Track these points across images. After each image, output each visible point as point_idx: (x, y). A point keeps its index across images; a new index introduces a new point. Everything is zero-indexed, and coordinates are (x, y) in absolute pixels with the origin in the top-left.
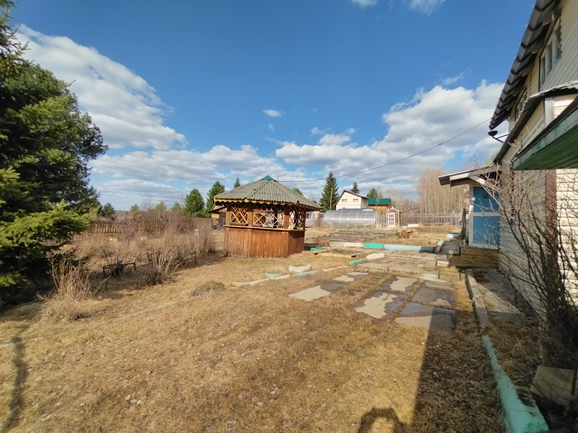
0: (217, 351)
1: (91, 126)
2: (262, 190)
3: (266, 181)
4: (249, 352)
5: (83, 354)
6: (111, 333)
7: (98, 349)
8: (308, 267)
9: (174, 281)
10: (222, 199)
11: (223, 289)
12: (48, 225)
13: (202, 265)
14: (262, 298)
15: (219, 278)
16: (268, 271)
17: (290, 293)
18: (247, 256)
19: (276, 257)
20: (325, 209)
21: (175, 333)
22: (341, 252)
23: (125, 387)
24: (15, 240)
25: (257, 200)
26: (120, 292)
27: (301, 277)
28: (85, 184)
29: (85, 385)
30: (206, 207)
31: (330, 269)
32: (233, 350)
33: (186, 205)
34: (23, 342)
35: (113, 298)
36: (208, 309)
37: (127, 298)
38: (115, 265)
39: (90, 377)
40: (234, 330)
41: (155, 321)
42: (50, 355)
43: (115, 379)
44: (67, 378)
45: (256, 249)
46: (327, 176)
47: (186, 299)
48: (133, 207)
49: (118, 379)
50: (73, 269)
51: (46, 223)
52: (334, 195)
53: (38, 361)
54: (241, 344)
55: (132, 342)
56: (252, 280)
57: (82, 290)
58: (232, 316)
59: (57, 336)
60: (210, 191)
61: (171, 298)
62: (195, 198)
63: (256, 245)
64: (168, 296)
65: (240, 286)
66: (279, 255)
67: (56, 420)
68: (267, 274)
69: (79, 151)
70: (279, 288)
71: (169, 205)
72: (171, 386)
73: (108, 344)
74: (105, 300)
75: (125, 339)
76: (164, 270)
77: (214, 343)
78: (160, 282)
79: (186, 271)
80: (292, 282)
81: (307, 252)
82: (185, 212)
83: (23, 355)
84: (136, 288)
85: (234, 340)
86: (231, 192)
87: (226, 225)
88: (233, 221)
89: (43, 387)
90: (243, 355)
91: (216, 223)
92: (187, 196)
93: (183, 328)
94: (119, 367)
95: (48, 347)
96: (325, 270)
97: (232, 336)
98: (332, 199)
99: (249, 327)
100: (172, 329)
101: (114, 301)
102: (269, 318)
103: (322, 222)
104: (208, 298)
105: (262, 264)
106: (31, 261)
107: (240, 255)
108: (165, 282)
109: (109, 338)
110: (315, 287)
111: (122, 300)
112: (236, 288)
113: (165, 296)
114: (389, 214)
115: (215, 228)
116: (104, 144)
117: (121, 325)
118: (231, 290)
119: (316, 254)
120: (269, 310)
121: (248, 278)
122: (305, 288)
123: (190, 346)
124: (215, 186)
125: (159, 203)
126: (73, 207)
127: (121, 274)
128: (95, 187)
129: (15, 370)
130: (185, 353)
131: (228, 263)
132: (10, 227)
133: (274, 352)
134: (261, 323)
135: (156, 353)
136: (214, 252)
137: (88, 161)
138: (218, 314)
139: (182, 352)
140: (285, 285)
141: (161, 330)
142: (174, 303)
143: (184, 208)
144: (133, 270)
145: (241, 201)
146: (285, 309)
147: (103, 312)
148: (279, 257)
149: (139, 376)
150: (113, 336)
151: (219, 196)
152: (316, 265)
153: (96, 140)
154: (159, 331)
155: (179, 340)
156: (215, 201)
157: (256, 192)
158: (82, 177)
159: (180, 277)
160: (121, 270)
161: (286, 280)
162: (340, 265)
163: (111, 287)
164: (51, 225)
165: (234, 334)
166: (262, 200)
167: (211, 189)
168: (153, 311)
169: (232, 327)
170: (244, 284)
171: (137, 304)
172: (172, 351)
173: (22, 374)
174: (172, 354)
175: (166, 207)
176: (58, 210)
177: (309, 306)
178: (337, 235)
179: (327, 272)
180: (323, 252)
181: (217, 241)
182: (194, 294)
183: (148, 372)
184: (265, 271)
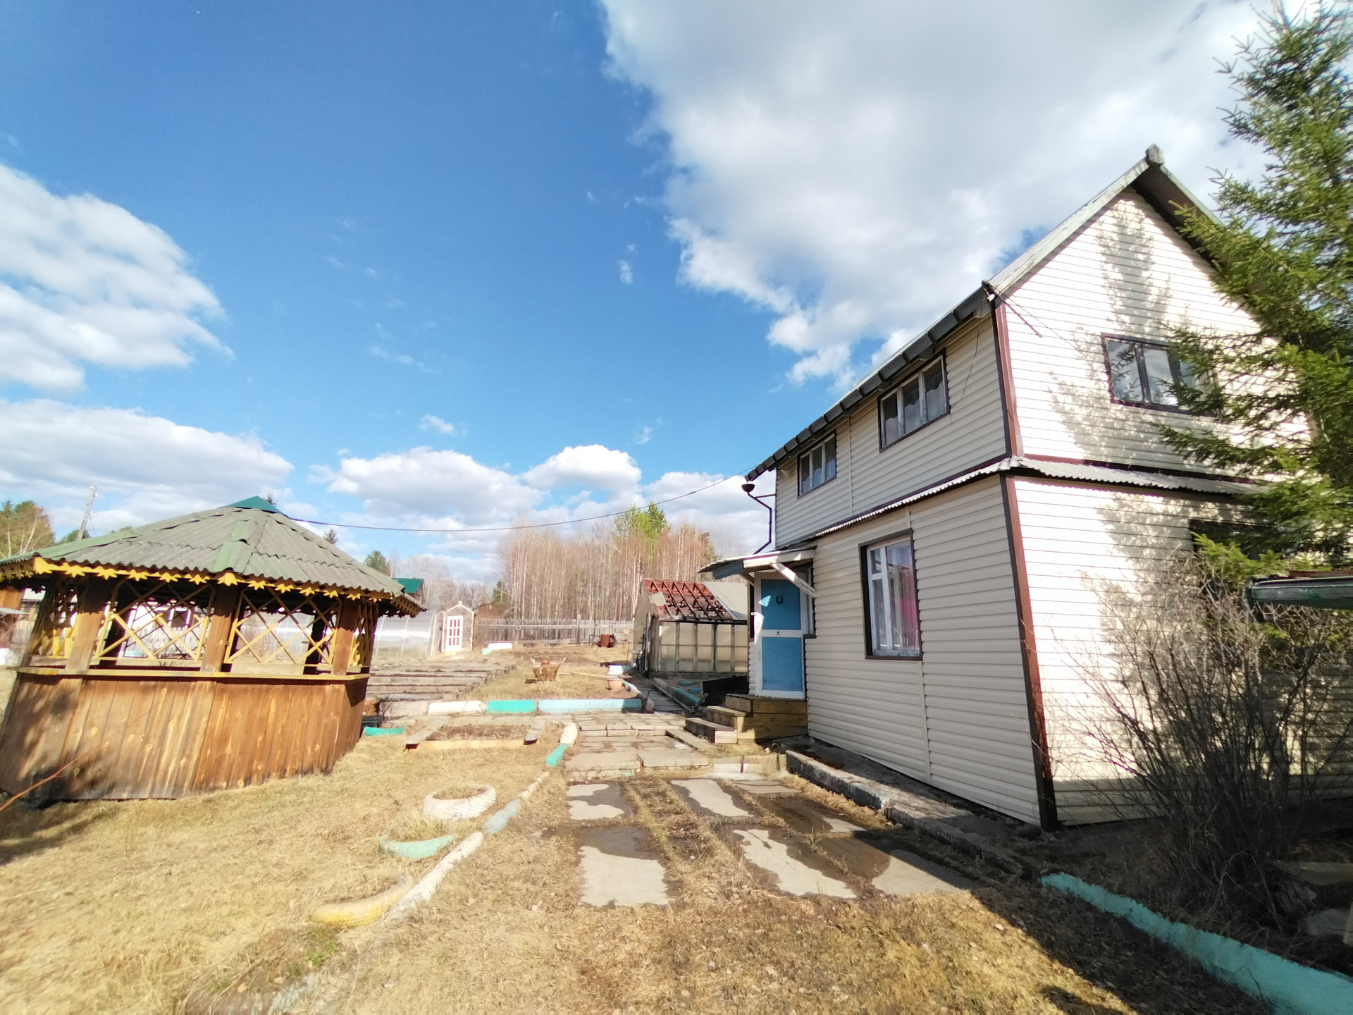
8: (493, 794)
17: (573, 893)
18: (178, 788)
19: (296, 773)
27: (505, 832)
31: (530, 790)
45: (221, 758)
80: (507, 853)
96: (524, 796)
110: (590, 855)
114: (450, 618)
119: (409, 747)
122: (572, 864)
161: (486, 852)
162: (536, 774)
179: (531, 801)
180: (431, 739)
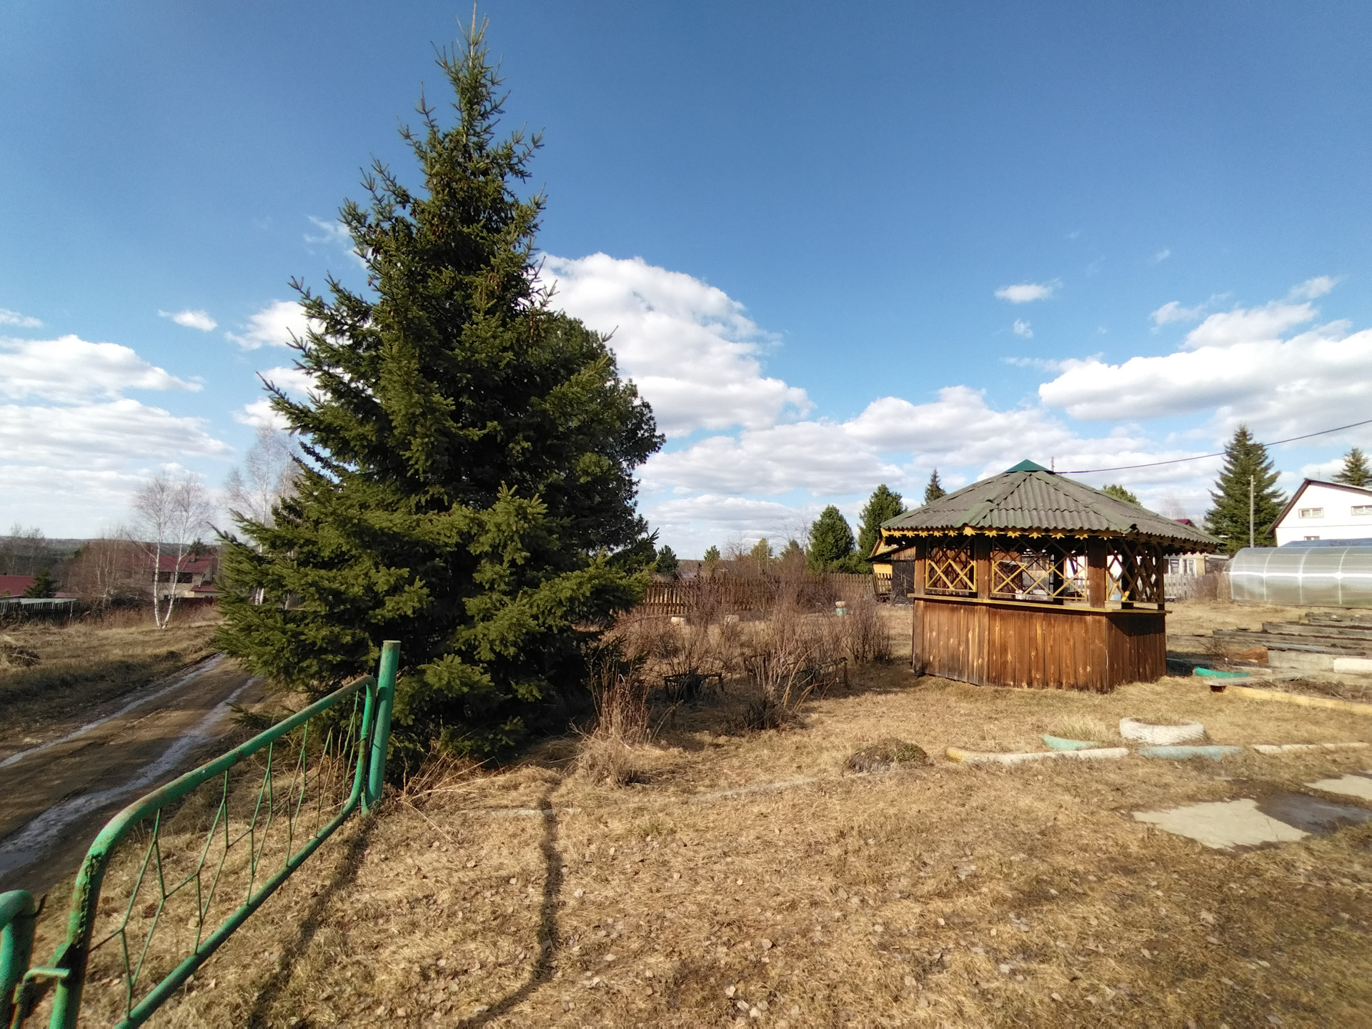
0: (926, 935)
1: (637, 402)
2: (1014, 501)
3: (1020, 475)
4: (1024, 965)
5: (642, 861)
6: (687, 826)
7: (666, 858)
8: (1194, 729)
9: (803, 726)
10: (903, 530)
11: (925, 764)
12: (583, 595)
13: (863, 692)
14: (1043, 809)
15: (909, 732)
16: (1051, 728)
17: (1137, 807)
18: (981, 679)
19: (1072, 687)
20: (1232, 544)
21: (817, 857)
22: (1328, 689)
23: (723, 962)
24: (541, 620)
25: (998, 529)
26: (698, 736)
27: (1170, 761)
28: (631, 511)
29: (651, 932)
30: (857, 548)
31: (1286, 747)
32: (974, 944)
33: (813, 545)
34: (554, 811)
35: (685, 749)
36: (892, 811)
37: (709, 752)
38: (685, 675)
39: (658, 917)
40: (970, 886)
41: (772, 818)
42: (593, 847)
43: (702, 937)
44: (621, 906)
45: (1005, 663)
46: (1229, 439)
47: (834, 774)
48: (709, 553)
49: (708, 939)
50: (621, 681)
51: (581, 591)
52: (1260, 498)
53: (575, 856)
54: (993, 932)
55: (729, 859)
56: (1005, 750)
57: (636, 724)
58: (957, 843)
59: (602, 811)
60: (866, 509)
61: (799, 767)
62: (832, 528)
63: (1004, 650)
64: (793, 760)
65: (970, 761)
66: (1081, 682)
67: (608, 993)
68: (1047, 738)
69: (621, 451)
70: (1094, 786)
71: (778, 547)
72: (820, 996)
73: (683, 850)
74: (671, 749)
75: (715, 848)
76: (780, 697)
77: (917, 909)
78: (775, 726)
79: (827, 704)
80: (1141, 772)
81: (1179, 679)
82: (812, 559)
83: (554, 839)
84: (728, 733)
85: (972, 916)
86: (925, 511)
87: (915, 595)
88: (934, 585)
89: (585, 913)
90: (1005, 968)
91: (884, 587)
92: (815, 524)
93: (835, 851)
94: (708, 912)
95: (589, 831)
96: (1262, 748)
97: (964, 902)
98: (1257, 512)
99: (1012, 888)
100: (810, 845)
101: (689, 756)
102: (1075, 873)
103: (1221, 585)
104: (888, 783)
105: (1027, 704)
106: (561, 660)
107: (961, 673)
108: (784, 725)
109: (686, 839)
110: (1235, 804)
111: (703, 754)
112: (960, 767)
113: (786, 759)
115: (883, 598)
116: (658, 433)
117: (704, 812)
118: (947, 771)
119: (1215, 689)
120: (1070, 848)
121: (990, 743)
122: (1192, 799)
123: (855, 901)
124: (876, 496)
125: (757, 542)
126: (619, 561)
127: (696, 695)
128: (646, 518)
129: (544, 866)
130: (845, 916)
131: (930, 695)
132: (536, 596)
133: (1110, 993)
134: (1050, 883)
135: (780, 899)
136: (891, 662)
137: (633, 468)
138: (920, 831)
139: (838, 914)
140: (1113, 777)
141: (787, 843)
142: (809, 780)
143: (808, 551)
144: (718, 690)
145: (952, 534)
146: (1128, 856)
147: (669, 776)
148: (1081, 689)
149: (747, 944)
150: (693, 835)
151: (894, 522)
152: (1224, 724)
153: (645, 427)
154: (781, 844)
155: (829, 880)
156: (885, 534)
157: (993, 506)
158: (625, 499)
159: (814, 716)
160: (697, 687)
161: (1119, 765)
162: (1333, 739)
163: (681, 722)
164: (588, 594)
165: (970, 898)
166: (1014, 529)
167: (868, 504)
168: (765, 793)
169: (963, 878)
170: (984, 757)
171: (732, 767)
172: (814, 904)
173: (553, 874)
174: (816, 912)
175: (771, 550)
176: (597, 568)
177: (1219, 866)
178: (1295, 630)
179: (1274, 757)
180: (1244, 685)
181: (892, 632)
182: (852, 765)
183: (767, 943)
184: (1039, 728)
